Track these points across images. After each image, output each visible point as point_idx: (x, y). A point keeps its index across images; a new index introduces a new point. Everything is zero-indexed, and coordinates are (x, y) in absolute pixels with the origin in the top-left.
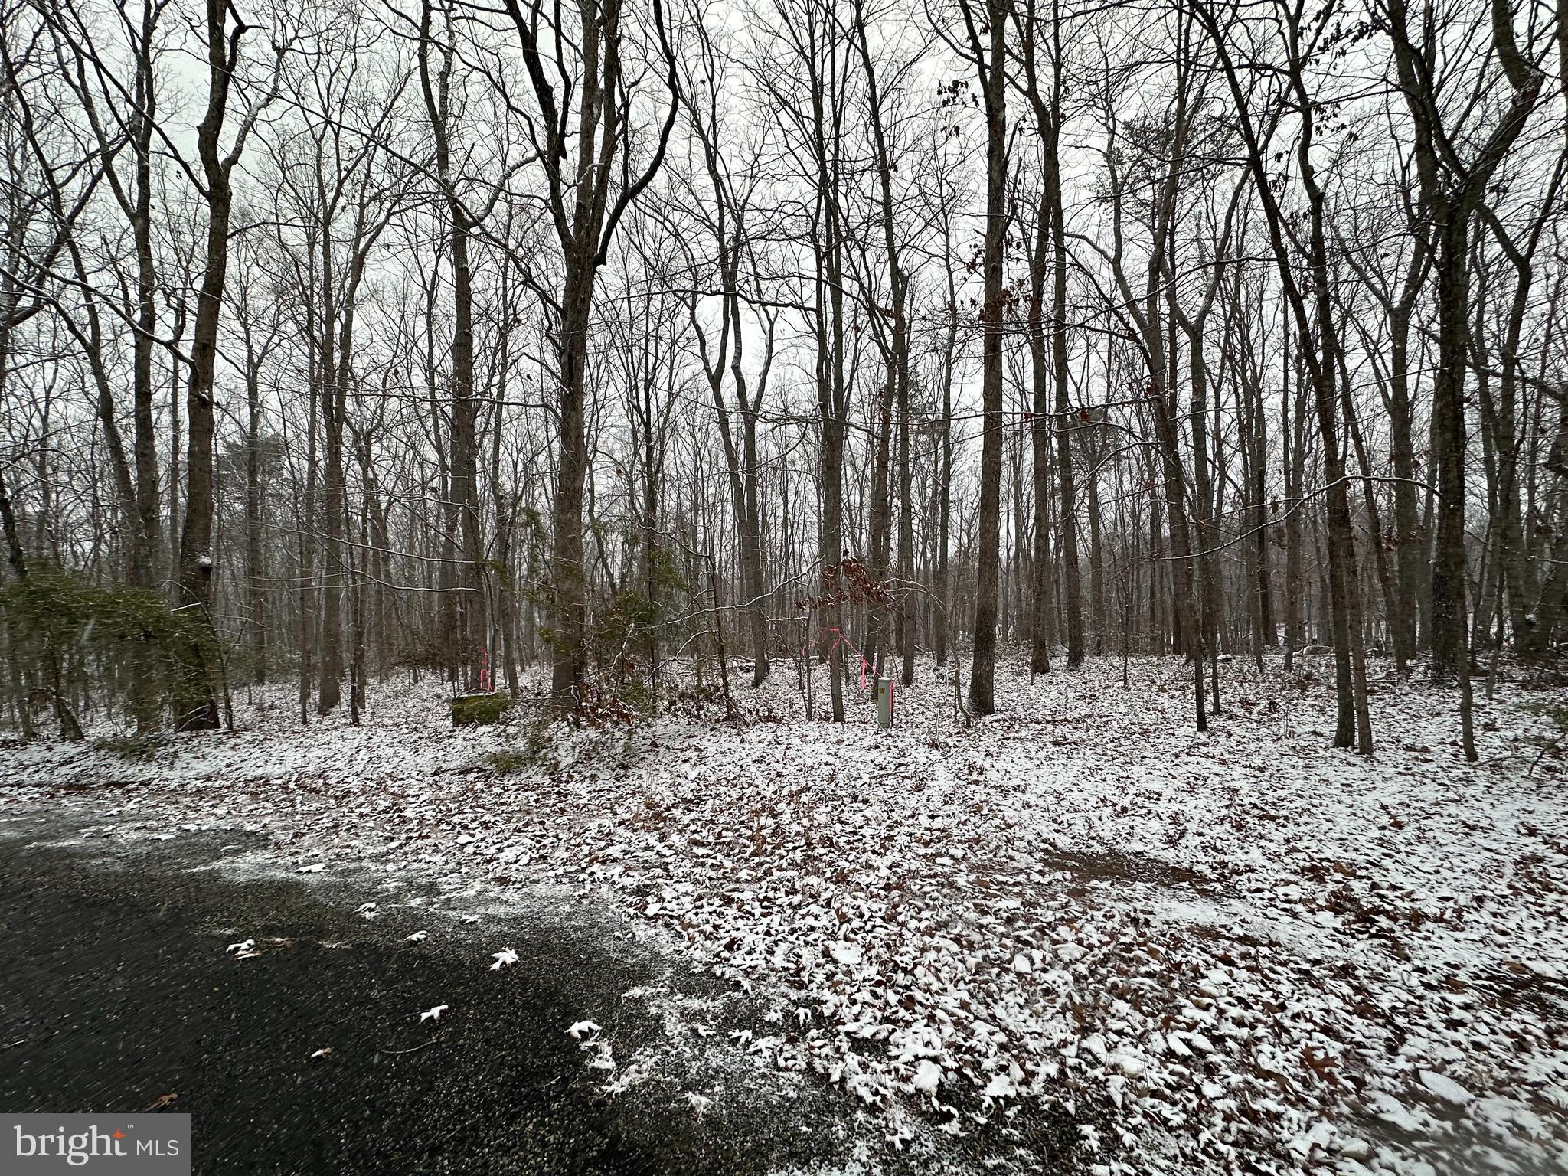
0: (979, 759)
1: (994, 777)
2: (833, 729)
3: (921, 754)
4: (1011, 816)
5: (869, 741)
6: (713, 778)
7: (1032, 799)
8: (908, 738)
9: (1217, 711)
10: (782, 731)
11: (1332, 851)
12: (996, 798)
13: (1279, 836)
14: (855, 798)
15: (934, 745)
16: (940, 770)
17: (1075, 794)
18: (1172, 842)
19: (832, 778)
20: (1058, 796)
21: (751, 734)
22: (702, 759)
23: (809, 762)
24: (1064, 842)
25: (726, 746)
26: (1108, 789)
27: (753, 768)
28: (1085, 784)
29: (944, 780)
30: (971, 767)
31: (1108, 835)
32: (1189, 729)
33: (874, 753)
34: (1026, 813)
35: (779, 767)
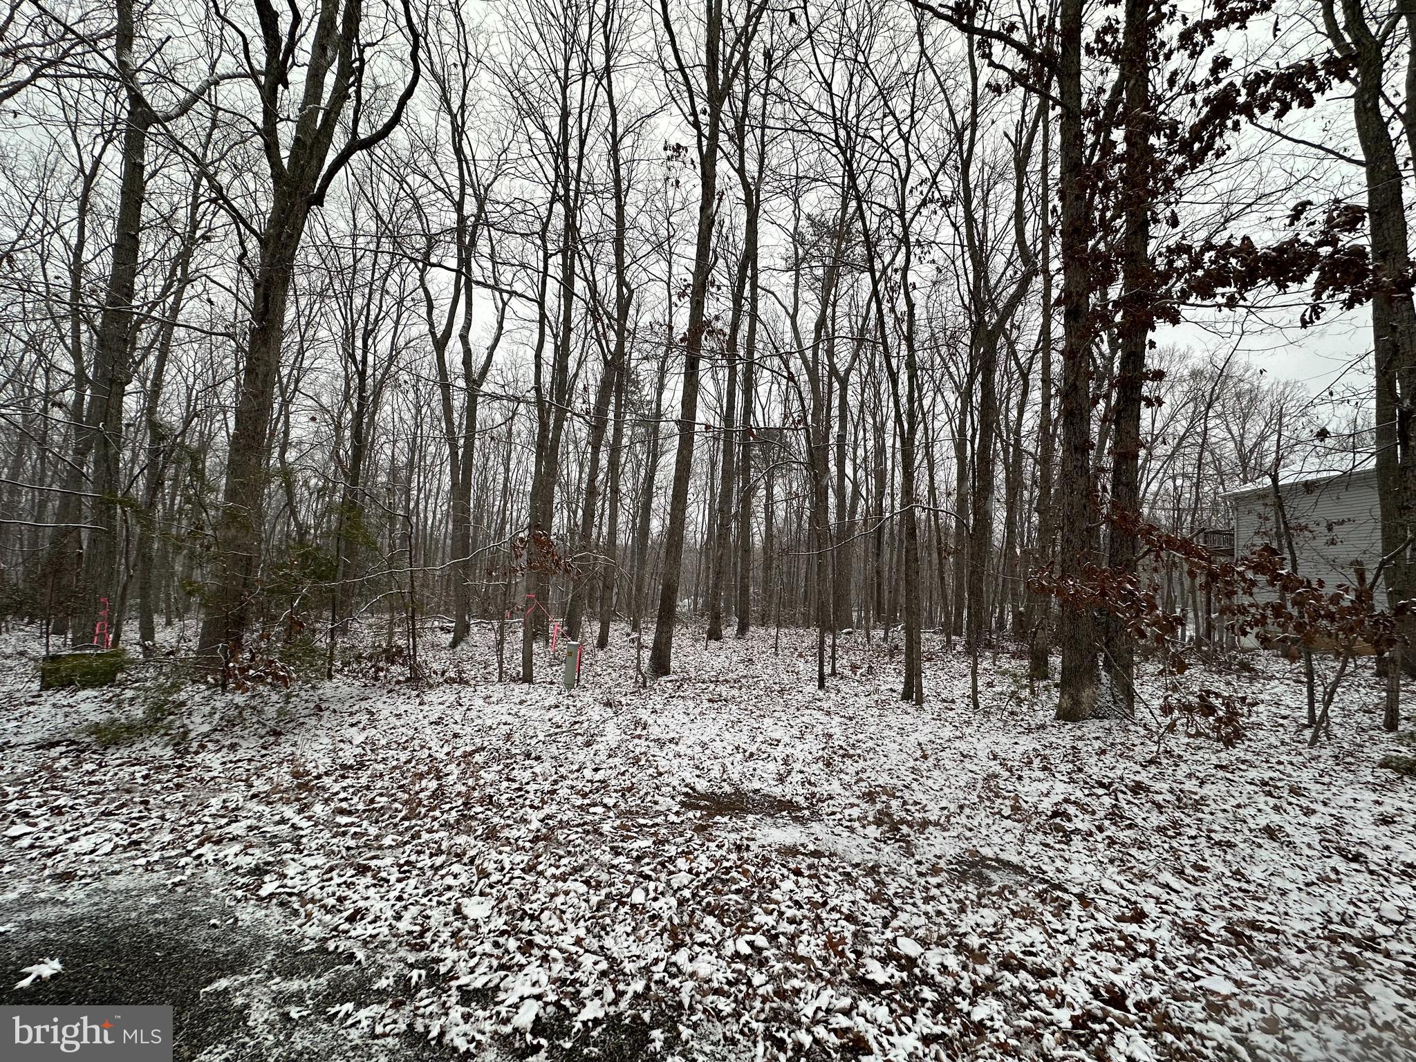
0: (644, 715)
1: (655, 731)
2: (519, 690)
3: (596, 713)
4: (663, 765)
5: (552, 700)
6: (383, 742)
7: (682, 749)
8: (587, 698)
9: (834, 673)
10: (467, 692)
11: (883, 779)
12: (655, 750)
13: (852, 770)
14: (528, 756)
15: (608, 704)
16: (610, 728)
17: (718, 744)
18: (781, 780)
19: (508, 737)
20: (704, 746)
21: (432, 696)
22: (373, 722)
23: (489, 723)
24: (702, 785)
25: (404, 707)
26: (743, 739)
27: (428, 731)
28: (727, 735)
29: (612, 735)
30: (637, 723)
31: (736, 777)
32: (812, 688)
33: (553, 712)
34: (676, 762)
35: (457, 729)
